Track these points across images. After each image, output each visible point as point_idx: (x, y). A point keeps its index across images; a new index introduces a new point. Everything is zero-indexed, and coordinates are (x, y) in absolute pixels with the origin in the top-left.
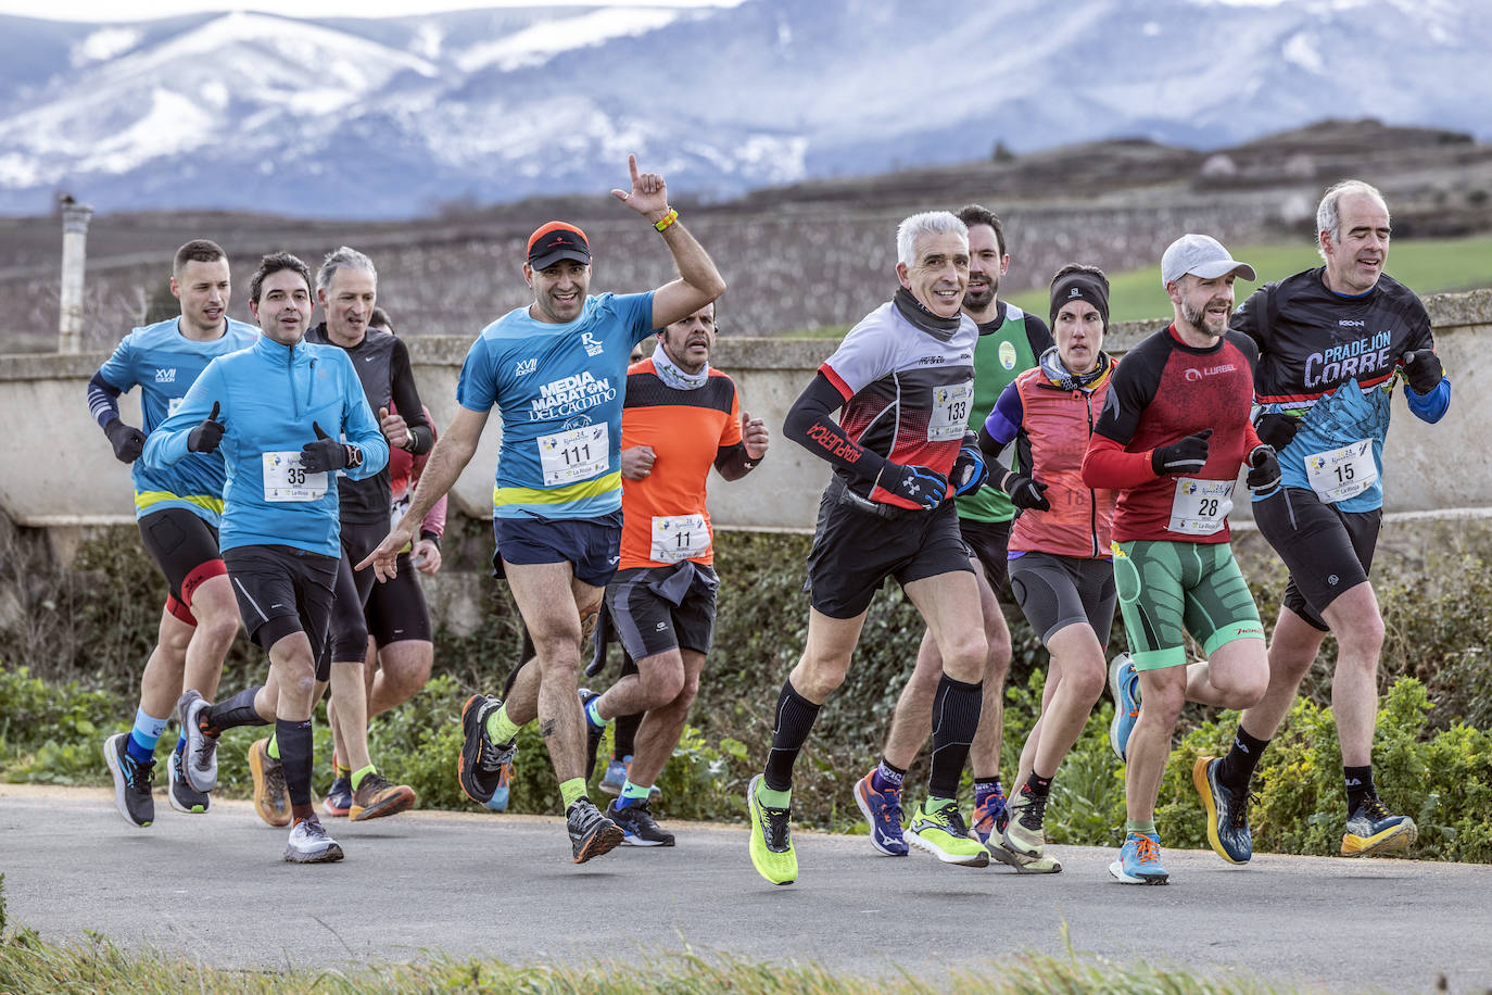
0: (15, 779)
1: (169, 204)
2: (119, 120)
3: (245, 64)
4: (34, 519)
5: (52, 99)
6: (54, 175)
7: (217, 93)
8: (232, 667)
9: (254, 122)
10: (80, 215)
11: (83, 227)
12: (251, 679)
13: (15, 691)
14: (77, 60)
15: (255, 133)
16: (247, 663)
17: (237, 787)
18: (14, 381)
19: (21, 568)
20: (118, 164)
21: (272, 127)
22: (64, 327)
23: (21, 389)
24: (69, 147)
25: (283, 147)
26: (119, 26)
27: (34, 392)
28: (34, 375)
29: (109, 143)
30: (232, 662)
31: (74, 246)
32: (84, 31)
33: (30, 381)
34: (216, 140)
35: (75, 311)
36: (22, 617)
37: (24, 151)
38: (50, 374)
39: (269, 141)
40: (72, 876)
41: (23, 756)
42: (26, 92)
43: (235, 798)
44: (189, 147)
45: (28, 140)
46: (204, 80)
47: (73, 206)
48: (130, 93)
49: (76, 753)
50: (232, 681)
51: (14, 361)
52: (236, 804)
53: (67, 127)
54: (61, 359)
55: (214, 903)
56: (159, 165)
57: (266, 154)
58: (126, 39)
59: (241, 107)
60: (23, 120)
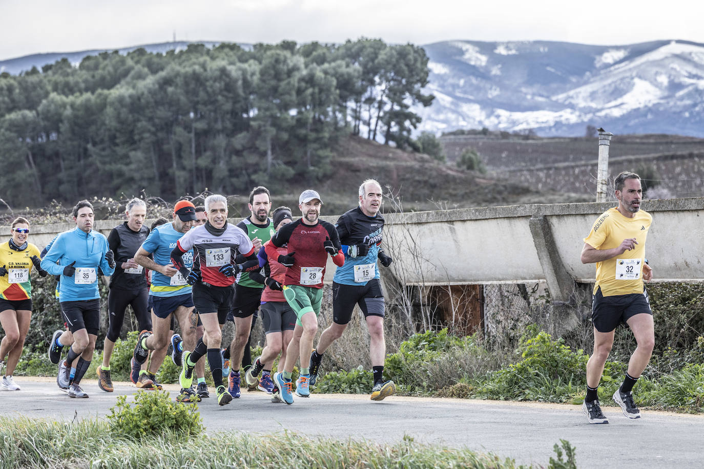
0: (577, 402)
1: (641, 132)
2: (617, 92)
3: (676, 65)
4: (585, 280)
5: (586, 83)
6: (586, 118)
7: (663, 80)
8: (678, 351)
9: (681, 93)
10: (606, 137)
11: (608, 143)
12: (687, 356)
13: (576, 361)
14: (598, 65)
15: (682, 99)
16: (685, 349)
17: (681, 407)
18: (576, 215)
19: (579, 303)
20: (617, 113)
21: (689, 95)
22: (599, 190)
23: (579, 219)
24: (593, 105)
25: (695, 105)
26: (617, 48)
27: (586, 220)
28: (585, 213)
29: (613, 103)
30: (678, 348)
31: (604, 152)
32: (602, 50)
33: (584, 215)
34: (662, 101)
35: (604, 182)
36: (579, 326)
37: (572, 107)
38: (593, 212)
39: (688, 102)
40: (607, 448)
41: (580, 391)
42: (574, 79)
43: (681, 413)
44: (650, 105)
45: (574, 101)
46: (657, 73)
47: (603, 133)
48: (622, 79)
49: (605, 391)
50: (678, 357)
51: (576, 205)
52: (681, 415)
53: (593, 96)
54: (598, 204)
55: (674, 462)
56: (636, 113)
57: (686, 108)
58: (621, 54)
59: (675, 86)
60: (572, 93)
